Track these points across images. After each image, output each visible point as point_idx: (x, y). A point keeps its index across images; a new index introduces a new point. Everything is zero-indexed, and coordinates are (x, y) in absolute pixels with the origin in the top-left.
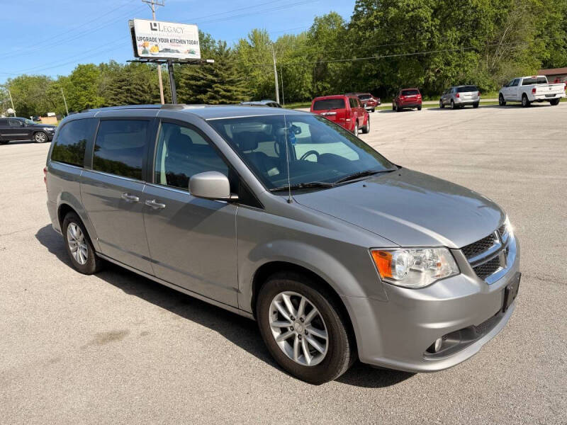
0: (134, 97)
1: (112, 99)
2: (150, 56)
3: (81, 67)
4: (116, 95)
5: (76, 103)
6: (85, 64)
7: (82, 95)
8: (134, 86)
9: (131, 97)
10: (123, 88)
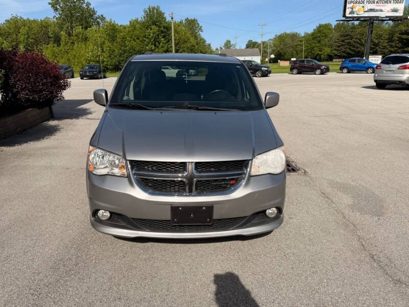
0: (352, 48)
1: (335, 49)
2: (355, 15)
3: (320, 26)
4: (339, 47)
5: (311, 52)
6: (324, 24)
7: (316, 46)
8: (355, 40)
9: (350, 49)
10: (346, 41)
